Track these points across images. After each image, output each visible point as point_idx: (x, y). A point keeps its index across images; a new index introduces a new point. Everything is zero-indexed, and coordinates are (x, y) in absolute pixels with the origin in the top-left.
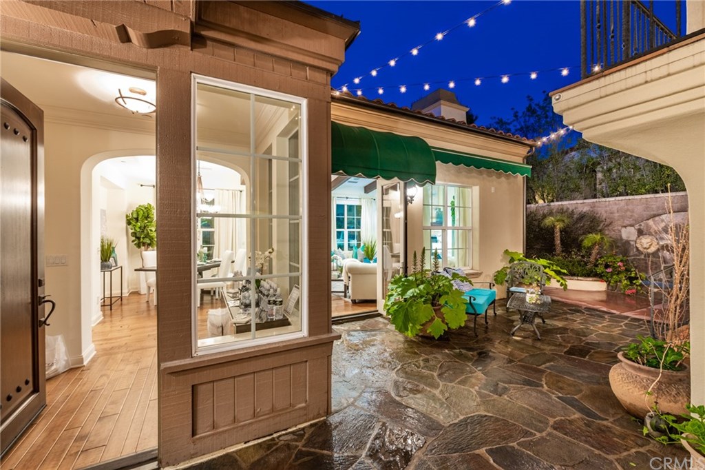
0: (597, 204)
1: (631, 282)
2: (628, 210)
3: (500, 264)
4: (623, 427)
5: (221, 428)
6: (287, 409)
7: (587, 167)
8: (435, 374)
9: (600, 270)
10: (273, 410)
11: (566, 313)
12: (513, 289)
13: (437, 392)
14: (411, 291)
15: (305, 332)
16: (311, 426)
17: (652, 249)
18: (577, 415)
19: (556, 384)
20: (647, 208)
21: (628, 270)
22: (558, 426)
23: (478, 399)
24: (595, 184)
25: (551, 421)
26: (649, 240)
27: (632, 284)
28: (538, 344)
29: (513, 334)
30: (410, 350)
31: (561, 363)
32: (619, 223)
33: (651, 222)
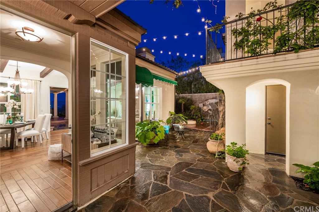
0: (193, 96)
1: (202, 120)
2: (200, 98)
3: (168, 116)
4: (211, 157)
5: (100, 185)
6: (122, 174)
7: (190, 83)
8: (160, 155)
9: (194, 117)
10: (117, 175)
11: (188, 131)
12: (174, 125)
13: (164, 159)
14: (146, 127)
15: (127, 143)
16: (129, 179)
17: (206, 110)
18: (201, 157)
19: (194, 151)
20: (205, 98)
21: (201, 117)
22: (198, 160)
23: (177, 159)
24: (191, 89)
25: (197, 160)
26: (206, 107)
27: (202, 121)
28: (184, 141)
29: (177, 140)
30: (148, 149)
31: (192, 145)
32: (198, 102)
33: (206, 102)
